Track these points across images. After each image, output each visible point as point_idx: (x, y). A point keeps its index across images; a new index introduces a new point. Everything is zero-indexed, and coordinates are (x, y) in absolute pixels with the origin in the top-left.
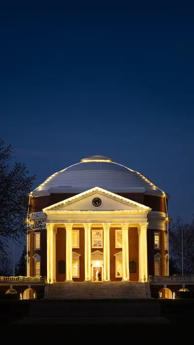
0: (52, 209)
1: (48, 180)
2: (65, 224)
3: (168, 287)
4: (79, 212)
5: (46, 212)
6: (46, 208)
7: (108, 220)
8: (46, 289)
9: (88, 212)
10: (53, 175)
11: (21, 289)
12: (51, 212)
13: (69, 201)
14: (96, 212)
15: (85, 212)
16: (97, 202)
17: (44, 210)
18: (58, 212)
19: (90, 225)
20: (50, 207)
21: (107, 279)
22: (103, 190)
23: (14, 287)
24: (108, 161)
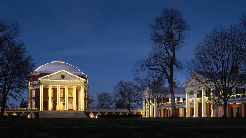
0: (43, 79)
1: (38, 68)
2: (49, 85)
3: (92, 113)
4: (55, 80)
5: (40, 80)
6: (40, 78)
7: (67, 84)
8: (40, 114)
9: (59, 80)
10: (41, 67)
11: (28, 113)
12: (42, 80)
13: (51, 76)
14: (62, 81)
15: (57, 81)
16: (63, 77)
17: (39, 79)
18: (45, 80)
19: (60, 86)
20: (42, 78)
21: (67, 109)
22: (66, 72)
23: (24, 113)
24: (64, 62)
